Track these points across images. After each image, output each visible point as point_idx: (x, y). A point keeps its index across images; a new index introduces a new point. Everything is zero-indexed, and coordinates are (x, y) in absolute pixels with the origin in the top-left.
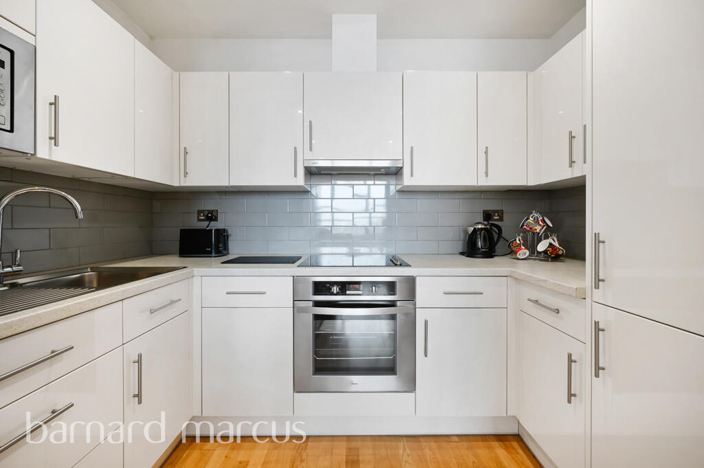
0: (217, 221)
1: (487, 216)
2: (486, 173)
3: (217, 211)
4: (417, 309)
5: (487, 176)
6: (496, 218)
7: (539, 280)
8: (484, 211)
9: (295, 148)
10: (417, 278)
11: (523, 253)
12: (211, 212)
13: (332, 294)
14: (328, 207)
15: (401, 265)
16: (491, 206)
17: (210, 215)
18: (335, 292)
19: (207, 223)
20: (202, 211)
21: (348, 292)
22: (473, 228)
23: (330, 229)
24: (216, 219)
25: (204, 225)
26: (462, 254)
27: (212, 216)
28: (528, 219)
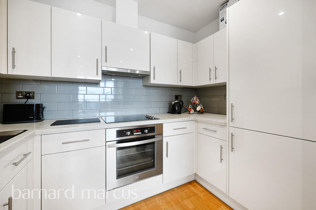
0: (34, 99)
1: (177, 97)
2: (180, 80)
3: (34, 92)
4: (163, 138)
5: (181, 81)
6: (179, 98)
7: (209, 121)
8: (175, 95)
9: (97, 60)
10: (163, 124)
11: (192, 111)
12: (29, 93)
13: (127, 136)
14: (110, 92)
15: (154, 119)
16: (178, 93)
17: (28, 95)
18: (129, 135)
19: (25, 100)
20: (21, 92)
21: (134, 134)
22: (174, 102)
23: (110, 103)
24: (33, 98)
25: (23, 101)
26: (168, 113)
27: (29, 96)
28: (194, 99)
